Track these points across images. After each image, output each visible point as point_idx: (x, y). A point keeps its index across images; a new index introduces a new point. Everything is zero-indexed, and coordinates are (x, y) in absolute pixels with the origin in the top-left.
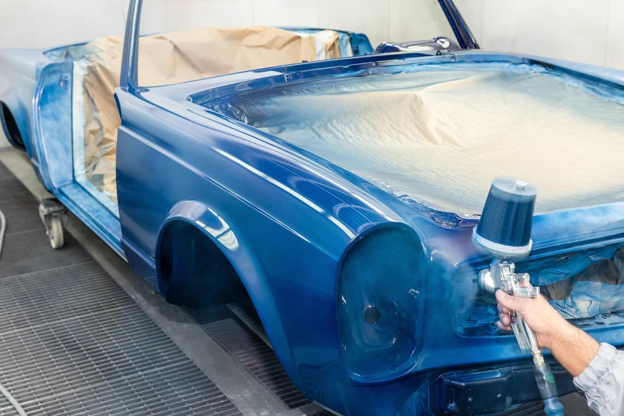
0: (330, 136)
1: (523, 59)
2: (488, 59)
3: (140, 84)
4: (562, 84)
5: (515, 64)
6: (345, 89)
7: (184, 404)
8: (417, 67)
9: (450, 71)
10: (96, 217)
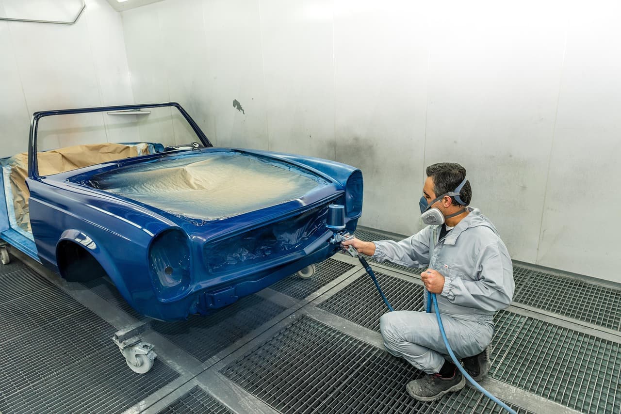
0: (143, 191)
1: (232, 150)
2: (216, 151)
3: (40, 175)
4: (249, 159)
5: (228, 152)
6: (149, 168)
7: (84, 330)
8: (183, 157)
9: (198, 157)
10: (24, 245)
